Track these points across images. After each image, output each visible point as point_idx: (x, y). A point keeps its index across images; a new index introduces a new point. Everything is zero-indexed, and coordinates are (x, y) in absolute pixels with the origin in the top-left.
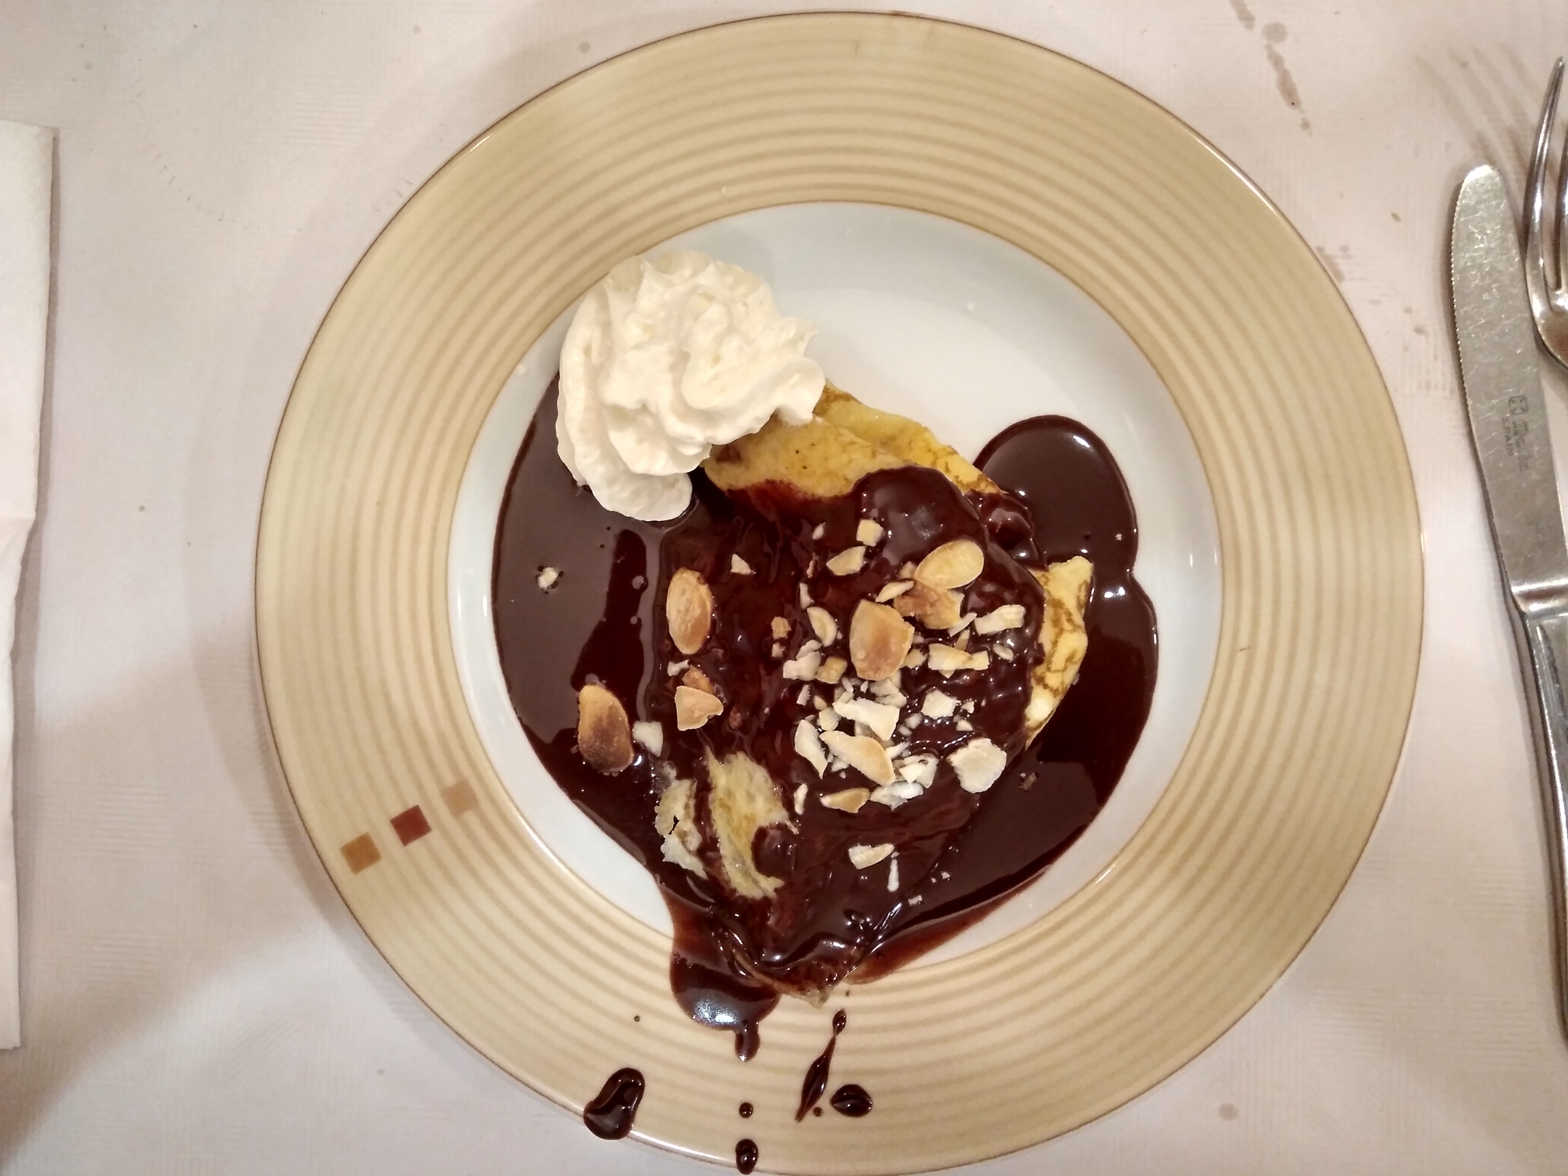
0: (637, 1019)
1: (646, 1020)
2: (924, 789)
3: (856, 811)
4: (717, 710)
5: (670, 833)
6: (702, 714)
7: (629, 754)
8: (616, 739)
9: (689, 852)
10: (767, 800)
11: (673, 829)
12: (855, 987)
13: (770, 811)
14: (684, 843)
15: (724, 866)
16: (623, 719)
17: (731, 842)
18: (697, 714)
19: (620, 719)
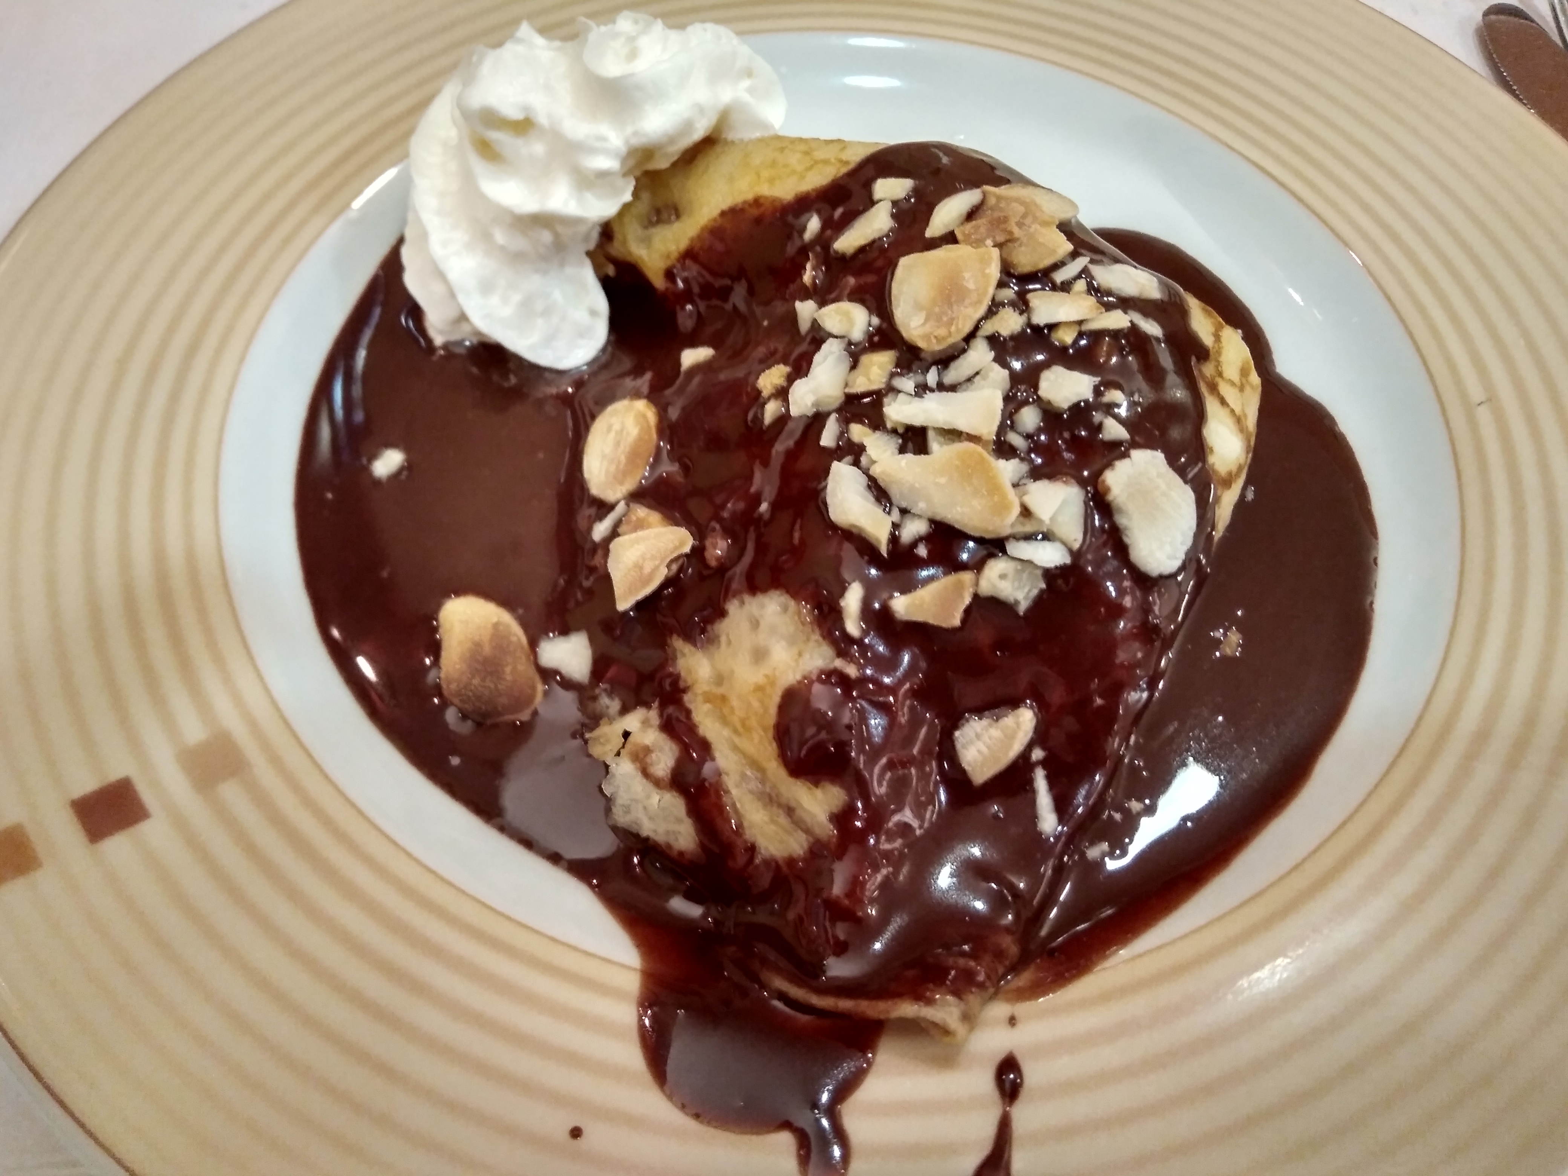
0: (576, 1133)
1: (595, 1135)
2: (1071, 551)
3: (956, 622)
4: (682, 544)
5: (618, 754)
6: (657, 562)
7: (534, 688)
8: (508, 670)
9: (657, 783)
10: (792, 641)
11: (623, 747)
12: (1022, 1008)
13: (800, 654)
14: (645, 773)
15: (727, 792)
16: (519, 640)
17: (736, 748)
18: (647, 570)
19: (514, 639)
